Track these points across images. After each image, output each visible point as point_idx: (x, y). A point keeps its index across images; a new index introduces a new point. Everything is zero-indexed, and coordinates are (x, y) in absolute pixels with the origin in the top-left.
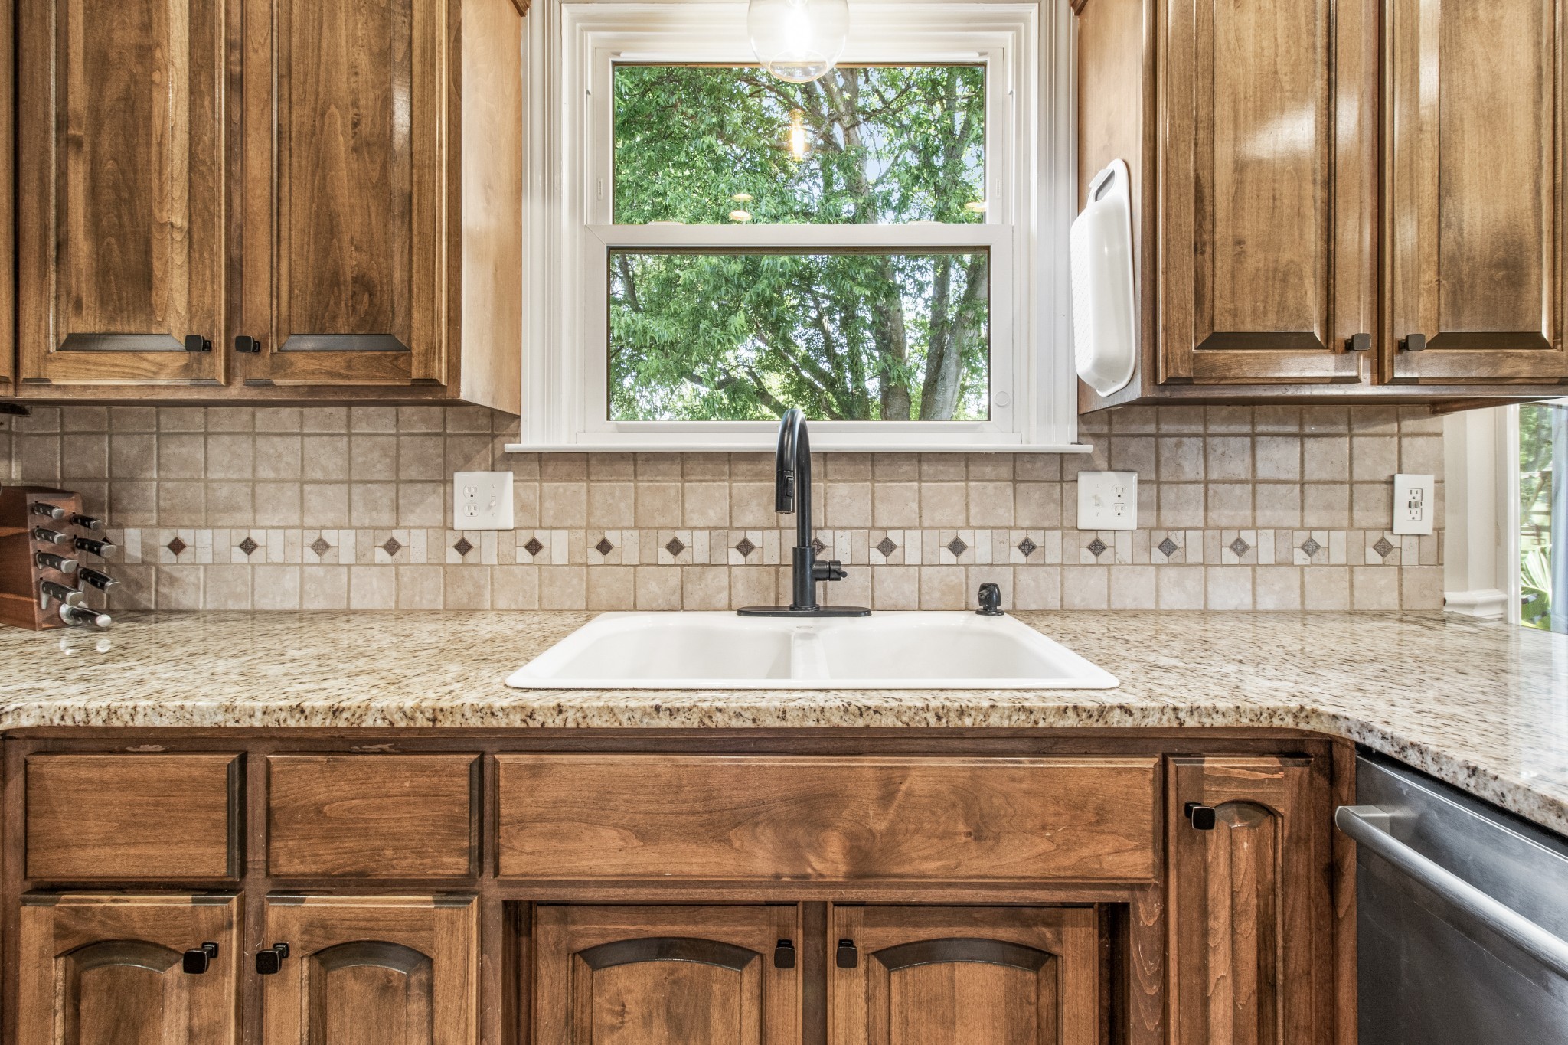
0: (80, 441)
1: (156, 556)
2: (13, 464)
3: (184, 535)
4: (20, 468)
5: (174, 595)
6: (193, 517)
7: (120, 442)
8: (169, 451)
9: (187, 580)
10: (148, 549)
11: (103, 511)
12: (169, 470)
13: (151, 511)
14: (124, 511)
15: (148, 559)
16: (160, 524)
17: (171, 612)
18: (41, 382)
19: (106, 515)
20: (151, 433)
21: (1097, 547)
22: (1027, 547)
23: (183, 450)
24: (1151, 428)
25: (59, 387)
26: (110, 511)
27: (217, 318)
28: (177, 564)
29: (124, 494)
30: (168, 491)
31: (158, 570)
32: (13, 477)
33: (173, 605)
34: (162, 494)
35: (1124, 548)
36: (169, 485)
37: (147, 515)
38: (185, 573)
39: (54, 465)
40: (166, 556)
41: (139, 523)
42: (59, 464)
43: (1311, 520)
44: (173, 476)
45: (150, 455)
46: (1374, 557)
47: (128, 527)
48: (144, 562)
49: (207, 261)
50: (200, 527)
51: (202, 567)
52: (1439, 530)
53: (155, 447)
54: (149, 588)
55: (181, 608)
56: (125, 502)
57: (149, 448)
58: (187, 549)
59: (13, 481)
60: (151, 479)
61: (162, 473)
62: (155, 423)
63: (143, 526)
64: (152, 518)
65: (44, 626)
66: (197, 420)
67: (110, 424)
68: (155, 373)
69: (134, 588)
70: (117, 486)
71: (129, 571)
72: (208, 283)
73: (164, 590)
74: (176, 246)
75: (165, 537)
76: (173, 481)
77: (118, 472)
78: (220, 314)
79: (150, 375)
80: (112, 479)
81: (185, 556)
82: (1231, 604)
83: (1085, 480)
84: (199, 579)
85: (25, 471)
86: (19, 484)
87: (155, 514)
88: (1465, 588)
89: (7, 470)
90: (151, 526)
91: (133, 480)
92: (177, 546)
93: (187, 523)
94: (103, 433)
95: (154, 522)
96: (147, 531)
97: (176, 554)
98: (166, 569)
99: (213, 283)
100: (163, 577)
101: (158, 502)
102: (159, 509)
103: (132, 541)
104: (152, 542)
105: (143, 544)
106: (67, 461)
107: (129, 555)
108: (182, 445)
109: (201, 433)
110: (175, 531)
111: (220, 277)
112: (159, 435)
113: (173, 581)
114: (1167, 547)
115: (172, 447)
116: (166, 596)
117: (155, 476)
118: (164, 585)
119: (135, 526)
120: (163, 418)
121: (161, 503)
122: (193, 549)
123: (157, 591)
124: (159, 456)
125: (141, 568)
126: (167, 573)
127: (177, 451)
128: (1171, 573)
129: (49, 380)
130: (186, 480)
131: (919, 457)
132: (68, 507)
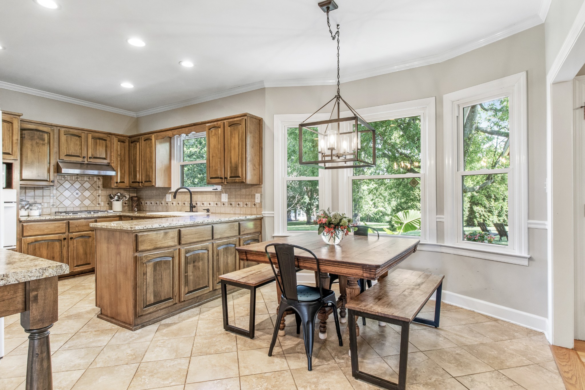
3: (147, 202)
6: (148, 200)
21: (224, 204)
22: (217, 204)
24: (229, 187)
26: (141, 199)
29: (142, 197)
34: (145, 197)
35: (226, 204)
37: (144, 199)
42: (138, 194)
43: (247, 201)
46: (253, 206)
48: (144, 205)
52: (261, 202)
75: (145, 202)
80: (141, 195)
82: (238, 213)
83: (222, 195)
85: (136, 194)
88: (265, 211)
89: (134, 195)
103: (143, 202)
114: (231, 204)
128: (231, 208)
129: (131, 186)
131: (206, 192)
132: (136, 199)
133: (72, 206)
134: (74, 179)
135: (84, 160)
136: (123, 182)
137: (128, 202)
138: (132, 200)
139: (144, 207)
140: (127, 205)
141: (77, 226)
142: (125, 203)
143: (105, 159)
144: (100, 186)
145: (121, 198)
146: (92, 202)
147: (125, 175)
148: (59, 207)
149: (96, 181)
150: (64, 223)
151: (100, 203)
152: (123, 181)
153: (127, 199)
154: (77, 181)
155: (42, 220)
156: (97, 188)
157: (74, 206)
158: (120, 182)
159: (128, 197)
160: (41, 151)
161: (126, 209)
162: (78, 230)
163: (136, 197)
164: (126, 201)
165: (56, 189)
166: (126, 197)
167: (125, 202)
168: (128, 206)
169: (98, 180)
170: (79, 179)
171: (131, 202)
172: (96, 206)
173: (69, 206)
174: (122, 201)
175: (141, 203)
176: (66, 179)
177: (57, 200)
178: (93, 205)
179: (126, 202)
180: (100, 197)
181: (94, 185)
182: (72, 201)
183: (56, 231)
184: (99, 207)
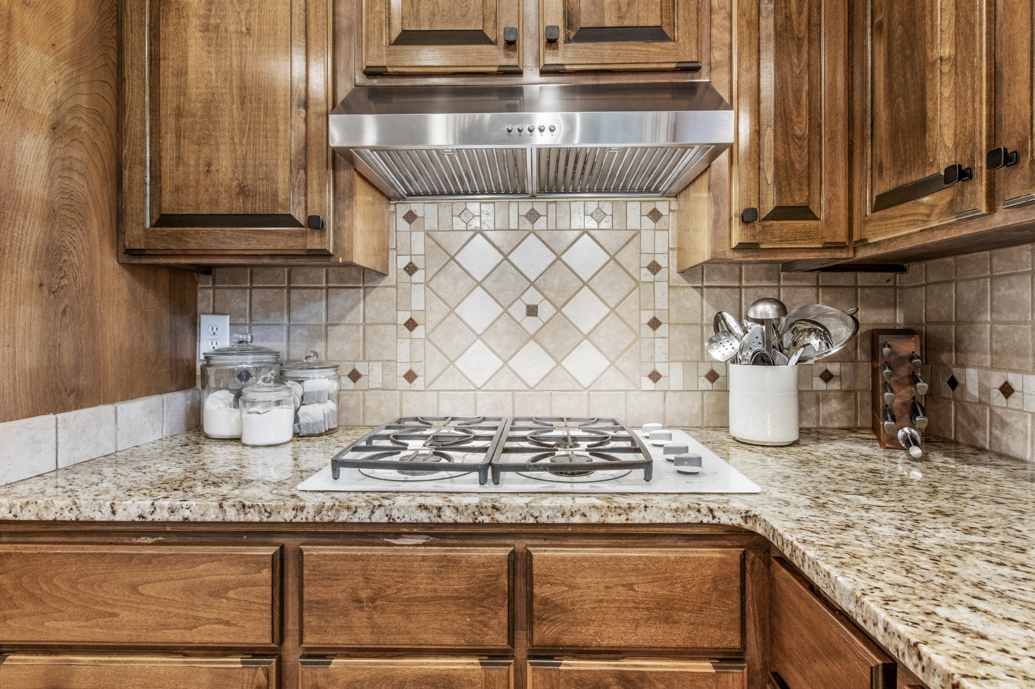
0: (936, 289)
1: (989, 398)
2: (898, 312)
3: (1014, 379)
4: (902, 315)
5: (1004, 439)
6: (1021, 361)
7: (962, 286)
8: (1001, 294)
9: (1016, 426)
10: (984, 391)
11: (951, 351)
12: (999, 312)
13: (986, 353)
14: (965, 351)
15: (984, 399)
16: (994, 367)
17: (1001, 456)
18: (864, 243)
19: (953, 354)
20: (987, 277)
23: (1012, 292)
25: (876, 244)
26: (956, 352)
27: (977, 139)
28: (1007, 408)
29: (966, 336)
30: (999, 334)
31: (991, 411)
32: (898, 321)
33: (1004, 449)
34: (994, 336)
36: (1000, 328)
37: (983, 357)
38: (1014, 418)
39: (921, 311)
40: (997, 399)
41: (976, 364)
42: (924, 310)
44: (1004, 318)
45: (985, 298)
47: (968, 366)
48: (980, 402)
49: (969, 80)
50: (1027, 372)
51: (1029, 416)
53: (989, 290)
54: (984, 427)
55: (1010, 454)
56: (966, 343)
57: (984, 291)
58: (1015, 394)
59: (899, 325)
60: (986, 322)
61: (994, 316)
62: (989, 266)
63: (979, 367)
64: (986, 359)
65: (887, 445)
66: (1024, 258)
67: (956, 272)
68: (928, 216)
69: (973, 425)
70: (961, 328)
71: (969, 408)
72: (969, 104)
73: (997, 432)
74: (945, 78)
75: (997, 380)
76: (1003, 323)
77: (963, 316)
78: (981, 134)
79: (924, 218)
80: (958, 322)
81: (1014, 401)
84: (1026, 427)
85: (905, 316)
86: (901, 327)
87: (989, 356)
89: (893, 316)
90: (986, 368)
91: (972, 322)
92: (1007, 390)
93: (1016, 367)
94: (950, 282)
95: (988, 364)
96: (983, 372)
97: (1007, 398)
98: (999, 411)
99: (974, 101)
100: (996, 418)
101: (991, 344)
102: (993, 352)
103: (971, 378)
104: (986, 383)
105: (981, 385)
106: (929, 308)
107: (969, 393)
108: (1011, 286)
109: (1028, 272)
110: (1005, 374)
111: (981, 92)
112: (992, 278)
113: (1004, 425)
115: (1002, 288)
116: (997, 438)
117: (989, 319)
118: (997, 428)
119: (974, 367)
120: (995, 260)
121: (994, 345)
122: (1021, 395)
123: (990, 432)
124: (992, 300)
125: (978, 407)
126: (999, 416)
127: (1007, 293)
129: (866, 240)
130: (1015, 323)
132: (909, 347)
133: (504, 382)
134: (514, 225)
135: (513, 62)
136: (804, 212)
137: (847, 368)
138: (874, 353)
139: (978, 424)
140: (835, 386)
141: (364, 594)
142: (827, 377)
143: (656, 34)
144: (662, 261)
145: (787, 340)
146: (612, 363)
147: (814, 156)
148: (438, 385)
149: (638, 233)
150: (258, 562)
151: (661, 369)
152: (799, 200)
153: (834, 350)
154: (533, 232)
155: (93, 523)
156: (646, 275)
157: (518, 385)
158: (781, 213)
159: (842, 331)
160: (255, 28)
161: (830, 417)
162: (367, 639)
163: (907, 332)
164: (832, 360)
165: (427, 284)
166: (824, 334)
167: (820, 368)
168: (847, 394)
169: (648, 223)
170: (541, 224)
171: (865, 371)
172: (639, 389)
173: (490, 386)
174: (794, 359)
175: (953, 383)
176: (475, 223)
177: (429, 346)
178: (622, 384)
179: (834, 368)
180: (662, 330)
181: (623, 257)
182: (506, 358)
183: (195, 623)
184: (657, 398)
